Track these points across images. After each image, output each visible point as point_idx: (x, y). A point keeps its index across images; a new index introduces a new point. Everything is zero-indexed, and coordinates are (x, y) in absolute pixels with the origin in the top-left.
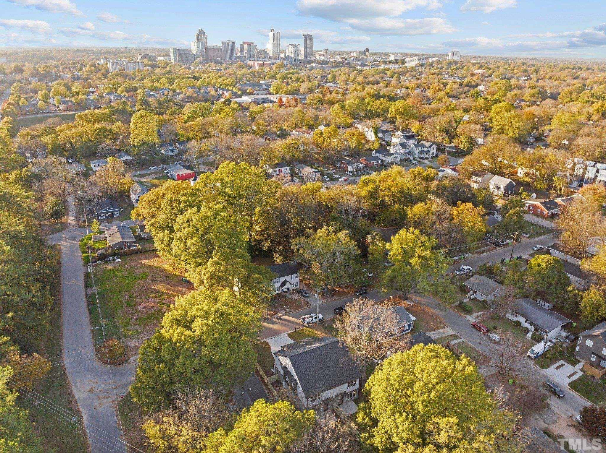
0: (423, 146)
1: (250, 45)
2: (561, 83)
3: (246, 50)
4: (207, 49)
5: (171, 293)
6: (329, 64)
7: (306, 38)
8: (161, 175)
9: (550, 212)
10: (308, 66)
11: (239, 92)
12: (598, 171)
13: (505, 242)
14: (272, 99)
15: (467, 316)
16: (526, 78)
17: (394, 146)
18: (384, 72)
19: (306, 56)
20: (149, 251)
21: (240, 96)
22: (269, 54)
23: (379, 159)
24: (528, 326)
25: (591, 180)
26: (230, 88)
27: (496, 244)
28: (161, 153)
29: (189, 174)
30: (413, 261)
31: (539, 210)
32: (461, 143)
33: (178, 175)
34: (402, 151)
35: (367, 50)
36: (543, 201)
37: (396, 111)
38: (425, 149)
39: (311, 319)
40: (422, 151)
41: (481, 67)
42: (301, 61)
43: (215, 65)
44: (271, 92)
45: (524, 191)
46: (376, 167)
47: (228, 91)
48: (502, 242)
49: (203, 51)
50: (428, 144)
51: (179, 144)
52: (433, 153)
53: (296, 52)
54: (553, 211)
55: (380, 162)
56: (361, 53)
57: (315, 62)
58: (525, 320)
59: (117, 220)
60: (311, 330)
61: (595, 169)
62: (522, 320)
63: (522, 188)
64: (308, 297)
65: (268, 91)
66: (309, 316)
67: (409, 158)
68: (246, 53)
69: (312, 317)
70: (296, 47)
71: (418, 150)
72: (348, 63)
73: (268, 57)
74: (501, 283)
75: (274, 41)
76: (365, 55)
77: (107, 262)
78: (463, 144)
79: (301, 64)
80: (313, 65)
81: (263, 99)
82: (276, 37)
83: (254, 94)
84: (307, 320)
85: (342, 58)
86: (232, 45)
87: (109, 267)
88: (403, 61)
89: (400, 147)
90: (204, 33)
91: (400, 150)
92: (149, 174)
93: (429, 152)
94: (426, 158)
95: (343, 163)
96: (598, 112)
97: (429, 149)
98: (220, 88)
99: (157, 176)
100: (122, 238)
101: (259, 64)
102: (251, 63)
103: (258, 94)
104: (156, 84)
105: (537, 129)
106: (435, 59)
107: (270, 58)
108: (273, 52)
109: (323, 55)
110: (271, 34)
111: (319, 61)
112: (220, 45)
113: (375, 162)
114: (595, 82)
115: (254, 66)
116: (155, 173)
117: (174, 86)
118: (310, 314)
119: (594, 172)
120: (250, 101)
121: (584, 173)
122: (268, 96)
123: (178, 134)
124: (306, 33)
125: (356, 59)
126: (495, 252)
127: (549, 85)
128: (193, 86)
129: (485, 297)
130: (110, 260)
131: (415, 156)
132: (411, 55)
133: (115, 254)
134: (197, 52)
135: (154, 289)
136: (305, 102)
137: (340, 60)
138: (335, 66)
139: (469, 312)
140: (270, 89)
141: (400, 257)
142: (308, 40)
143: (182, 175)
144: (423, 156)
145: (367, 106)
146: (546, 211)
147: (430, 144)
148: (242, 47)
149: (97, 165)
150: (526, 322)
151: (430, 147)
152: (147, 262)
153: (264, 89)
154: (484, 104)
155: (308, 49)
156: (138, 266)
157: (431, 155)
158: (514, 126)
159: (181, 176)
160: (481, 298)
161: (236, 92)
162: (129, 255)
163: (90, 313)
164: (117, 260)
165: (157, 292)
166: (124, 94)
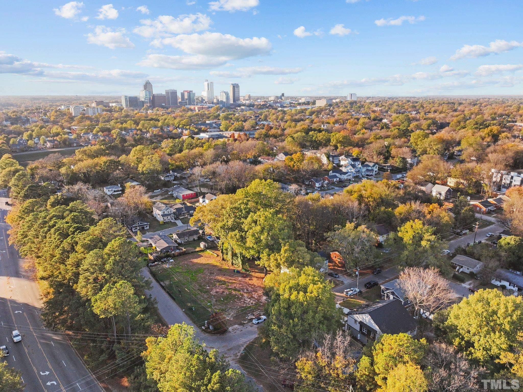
0: (368, 166)
1: (190, 93)
2: (447, 115)
3: (186, 97)
4: (154, 96)
5: (231, 281)
6: (255, 107)
7: (234, 87)
8: (166, 196)
9: (487, 209)
10: (239, 108)
11: (196, 130)
12: (512, 178)
13: (464, 232)
14: (224, 135)
15: (462, 284)
16: (415, 112)
17: (345, 166)
18: (302, 111)
19: (234, 101)
20: (192, 252)
21: (198, 133)
22: (204, 100)
23: (337, 177)
24: (512, 288)
25: (507, 184)
26: (188, 127)
27: (459, 234)
28: (161, 180)
29: (191, 194)
30: (423, 243)
31: (478, 208)
32: (396, 162)
33: (183, 195)
34: (353, 170)
35: (283, 95)
36: (480, 201)
37: (337, 140)
38: (370, 168)
39: (352, 292)
40: (367, 170)
41: (377, 105)
42: (232, 105)
43: (162, 109)
44: (222, 129)
45: (461, 195)
46: (336, 183)
47: (187, 129)
48: (461, 232)
49: (150, 98)
50: (371, 164)
51: (172, 172)
52: (376, 172)
53: (228, 98)
54: (489, 208)
55: (338, 179)
56: (277, 97)
57: (244, 105)
58: (508, 283)
59: (149, 232)
60: (354, 300)
61: (510, 176)
62: (506, 284)
63: (459, 193)
64: (339, 277)
65: (219, 129)
66: (349, 290)
67: (359, 176)
68: (186, 99)
69: (352, 290)
70: (227, 94)
71: (364, 170)
72: (270, 105)
73: (204, 102)
74: (479, 259)
75: (208, 89)
76: (282, 99)
77: (163, 262)
78: (398, 164)
79: (232, 107)
80: (243, 107)
81: (217, 135)
82: (210, 86)
83: (208, 132)
84: (350, 293)
85: (265, 101)
86: (174, 93)
87: (167, 266)
88: (314, 103)
89: (351, 167)
90: (150, 83)
91: (351, 169)
92: (157, 196)
93: (373, 170)
94: (371, 175)
95: (312, 181)
96: (489, 136)
97: (373, 168)
98: (178, 127)
99: (164, 197)
100: (168, 243)
101: (198, 108)
102: (192, 107)
103: (211, 132)
104: (124, 125)
105: (449, 150)
106: (338, 100)
107: (206, 102)
108: (208, 98)
109: (248, 100)
110: (206, 84)
111: (247, 104)
112: (164, 93)
113: (335, 180)
114: (472, 114)
115: (195, 110)
116: (162, 195)
117: (140, 127)
118: (350, 288)
119: (509, 179)
120: (208, 137)
121: (501, 180)
122: (221, 133)
123: (169, 164)
124: (234, 83)
125: (276, 102)
126: (459, 239)
127: (439, 117)
128: (156, 127)
129: (471, 270)
130: (165, 261)
131: (363, 174)
132: (320, 98)
133: (168, 256)
134: (145, 99)
135: (215, 279)
136: (254, 136)
137: (263, 103)
138: (261, 108)
139: (463, 281)
140: (220, 127)
141: (411, 242)
142: (236, 88)
143: (187, 195)
144: (368, 173)
145: (312, 138)
146: (484, 209)
147: (373, 164)
148: (183, 95)
149: (110, 190)
150: (510, 285)
151: (374, 166)
152: (195, 261)
153: (215, 128)
154: (398, 133)
155: (236, 95)
156: (190, 264)
157: (374, 173)
158: (434, 148)
159: (185, 196)
160: (468, 271)
161: (193, 131)
162: (178, 256)
163: (174, 299)
164: (171, 261)
165: (219, 281)
166: (100, 133)
